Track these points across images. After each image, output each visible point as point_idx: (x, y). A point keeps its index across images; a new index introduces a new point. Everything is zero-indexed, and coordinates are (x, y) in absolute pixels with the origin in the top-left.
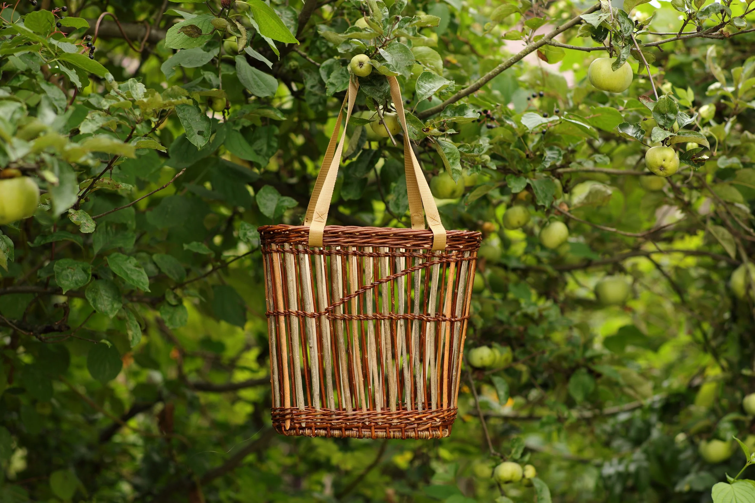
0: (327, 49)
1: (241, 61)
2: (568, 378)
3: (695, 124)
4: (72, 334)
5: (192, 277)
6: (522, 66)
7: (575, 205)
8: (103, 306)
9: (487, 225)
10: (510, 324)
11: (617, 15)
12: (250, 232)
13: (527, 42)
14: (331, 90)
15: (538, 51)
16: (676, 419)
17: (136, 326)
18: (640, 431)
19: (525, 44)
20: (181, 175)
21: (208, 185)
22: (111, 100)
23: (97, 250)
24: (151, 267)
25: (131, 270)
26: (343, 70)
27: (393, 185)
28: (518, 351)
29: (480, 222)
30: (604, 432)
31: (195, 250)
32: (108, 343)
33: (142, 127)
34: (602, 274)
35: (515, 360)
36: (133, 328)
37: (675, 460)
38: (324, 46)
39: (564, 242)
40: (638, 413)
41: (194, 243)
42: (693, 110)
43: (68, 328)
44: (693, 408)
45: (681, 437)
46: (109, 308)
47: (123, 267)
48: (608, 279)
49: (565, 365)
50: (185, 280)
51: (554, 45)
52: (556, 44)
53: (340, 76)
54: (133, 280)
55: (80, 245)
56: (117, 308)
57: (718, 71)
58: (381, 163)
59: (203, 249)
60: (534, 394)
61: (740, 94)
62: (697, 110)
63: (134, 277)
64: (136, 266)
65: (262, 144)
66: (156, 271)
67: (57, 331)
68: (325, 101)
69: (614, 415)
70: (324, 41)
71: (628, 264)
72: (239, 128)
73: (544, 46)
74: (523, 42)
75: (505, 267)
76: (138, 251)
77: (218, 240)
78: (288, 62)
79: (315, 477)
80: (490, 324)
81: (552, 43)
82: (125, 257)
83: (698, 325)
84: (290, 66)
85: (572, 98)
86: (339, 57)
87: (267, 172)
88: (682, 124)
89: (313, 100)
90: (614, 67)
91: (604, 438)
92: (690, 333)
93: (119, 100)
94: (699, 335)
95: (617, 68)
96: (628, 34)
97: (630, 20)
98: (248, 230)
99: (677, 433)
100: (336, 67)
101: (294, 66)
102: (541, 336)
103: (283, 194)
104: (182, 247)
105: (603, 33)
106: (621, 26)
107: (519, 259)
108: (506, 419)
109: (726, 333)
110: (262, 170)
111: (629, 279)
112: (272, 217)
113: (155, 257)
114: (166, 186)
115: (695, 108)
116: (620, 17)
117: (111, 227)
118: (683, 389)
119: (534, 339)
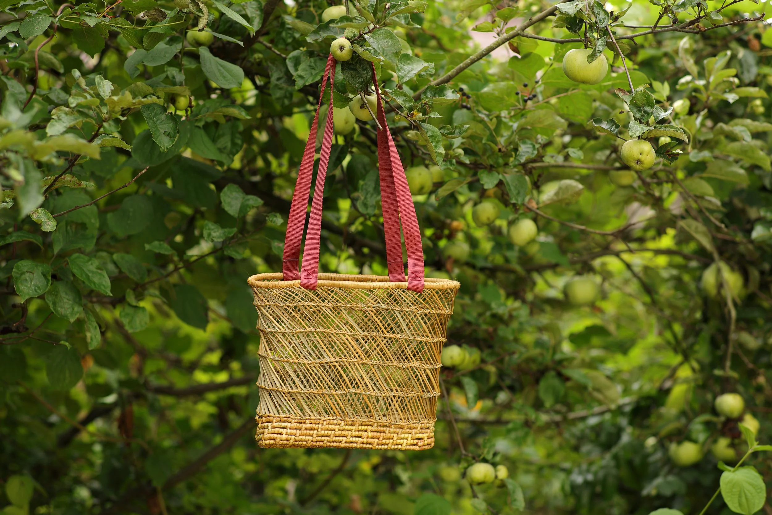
0: (293, 41)
1: (204, 52)
2: (537, 381)
3: (669, 119)
4: (31, 335)
5: (154, 277)
6: (491, 59)
7: (544, 202)
8: (63, 310)
9: (455, 224)
10: (478, 325)
11: (593, 6)
12: (215, 232)
13: (498, 34)
14: (300, 84)
15: (509, 43)
16: (646, 422)
17: (96, 327)
18: (610, 435)
19: (497, 36)
20: (144, 173)
21: (169, 183)
22: (78, 98)
23: (56, 250)
24: (111, 267)
25: (93, 272)
26: (311, 62)
27: (361, 183)
28: (487, 351)
29: (448, 221)
30: (574, 436)
31: (157, 251)
32: (67, 344)
33: (110, 125)
34: (571, 273)
35: (483, 361)
36: (92, 330)
37: (645, 463)
38: (290, 37)
39: (532, 241)
40: (608, 416)
41: (156, 243)
42: (667, 104)
43: (27, 329)
44: (663, 410)
45: (651, 441)
46: (69, 311)
47: (84, 269)
48: (577, 279)
49: (534, 367)
50: (147, 280)
51: (527, 36)
52: (529, 35)
53: (308, 68)
54: (94, 283)
55: (39, 244)
56: (77, 312)
57: (690, 63)
58: (348, 159)
59: (164, 249)
60: (503, 396)
61: (711, 87)
62: (671, 105)
63: (96, 280)
64: (98, 268)
65: (225, 141)
66: (116, 271)
67: (15, 332)
68: (291, 95)
69: (583, 419)
70: (290, 32)
71: (597, 263)
72: (201, 124)
73: (516, 38)
74: (494, 34)
75: (473, 267)
76: (98, 251)
77: (179, 238)
78: (252, 55)
79: (279, 483)
80: (458, 325)
81: (525, 34)
82: (86, 258)
83: (669, 326)
84: (255, 59)
85: (541, 92)
86: (305, 49)
87: (230, 169)
88: (658, 117)
89: (278, 94)
90: (589, 60)
91: (573, 442)
92: (660, 334)
93: (86, 98)
94: (668, 335)
95: (593, 60)
96: (603, 26)
97: (605, 12)
98: (213, 230)
99: (646, 437)
100: (303, 58)
101: (259, 58)
102: (511, 337)
103: (247, 193)
104: (144, 248)
105: (578, 24)
106: (596, 17)
107: (486, 258)
108: (473, 423)
109: (697, 334)
110: (225, 167)
111: (598, 279)
112: (236, 215)
113: (115, 256)
114: (129, 184)
115: (669, 102)
116: (595, 8)
117: (71, 226)
118: (654, 392)
119: (504, 340)
